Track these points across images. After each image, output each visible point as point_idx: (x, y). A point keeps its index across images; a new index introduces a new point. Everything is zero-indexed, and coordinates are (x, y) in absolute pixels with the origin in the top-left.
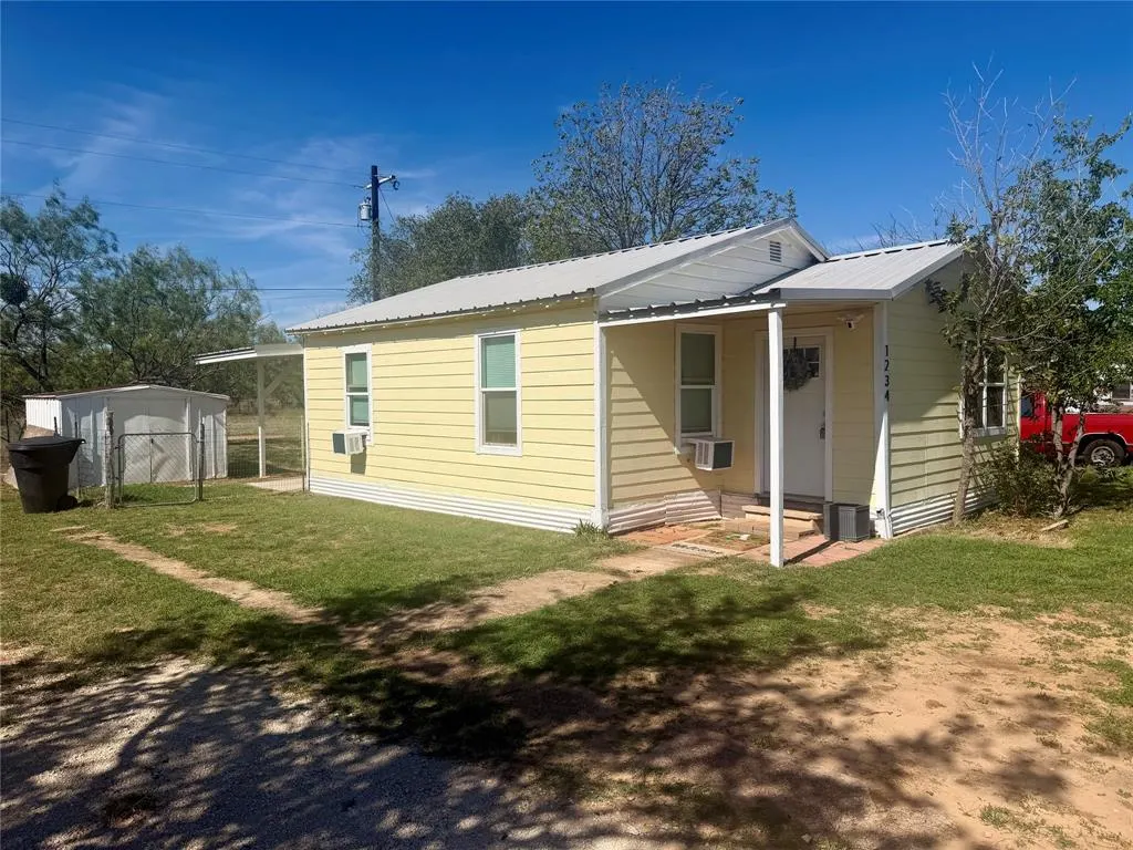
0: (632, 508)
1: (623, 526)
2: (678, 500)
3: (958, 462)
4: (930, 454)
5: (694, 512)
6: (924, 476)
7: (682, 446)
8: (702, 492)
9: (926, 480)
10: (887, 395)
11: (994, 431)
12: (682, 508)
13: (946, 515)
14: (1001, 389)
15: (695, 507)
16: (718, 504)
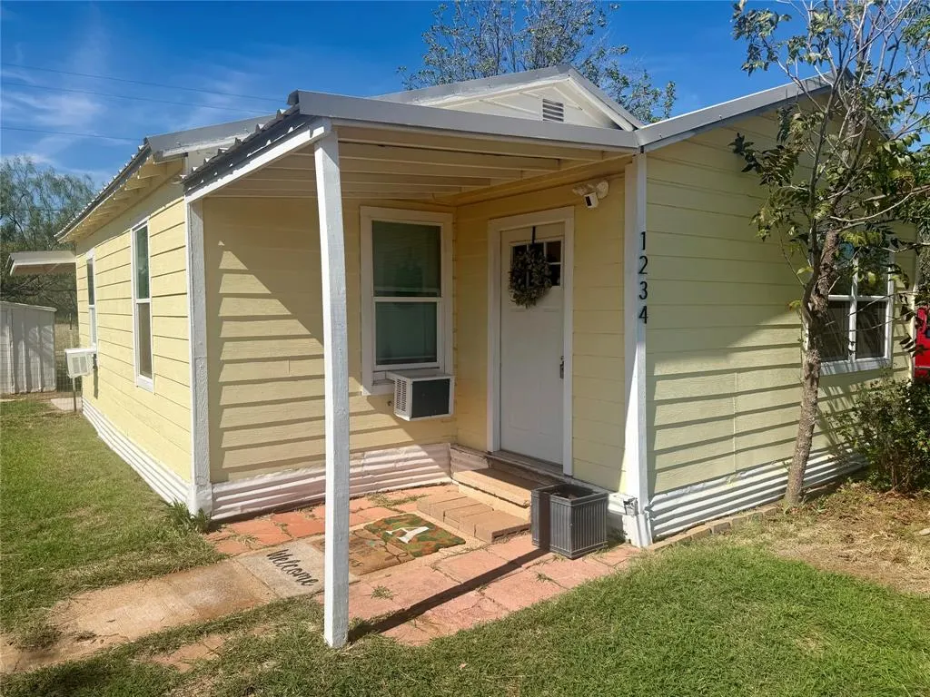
0: (269, 478)
1: (243, 508)
2: (368, 461)
3: (795, 413)
4: (742, 403)
5: (398, 477)
6: (732, 437)
7: (375, 383)
8: (417, 447)
9: (734, 445)
10: (644, 315)
11: (869, 363)
12: (376, 472)
13: (772, 494)
14: (882, 305)
15: (402, 469)
16: (446, 461)
